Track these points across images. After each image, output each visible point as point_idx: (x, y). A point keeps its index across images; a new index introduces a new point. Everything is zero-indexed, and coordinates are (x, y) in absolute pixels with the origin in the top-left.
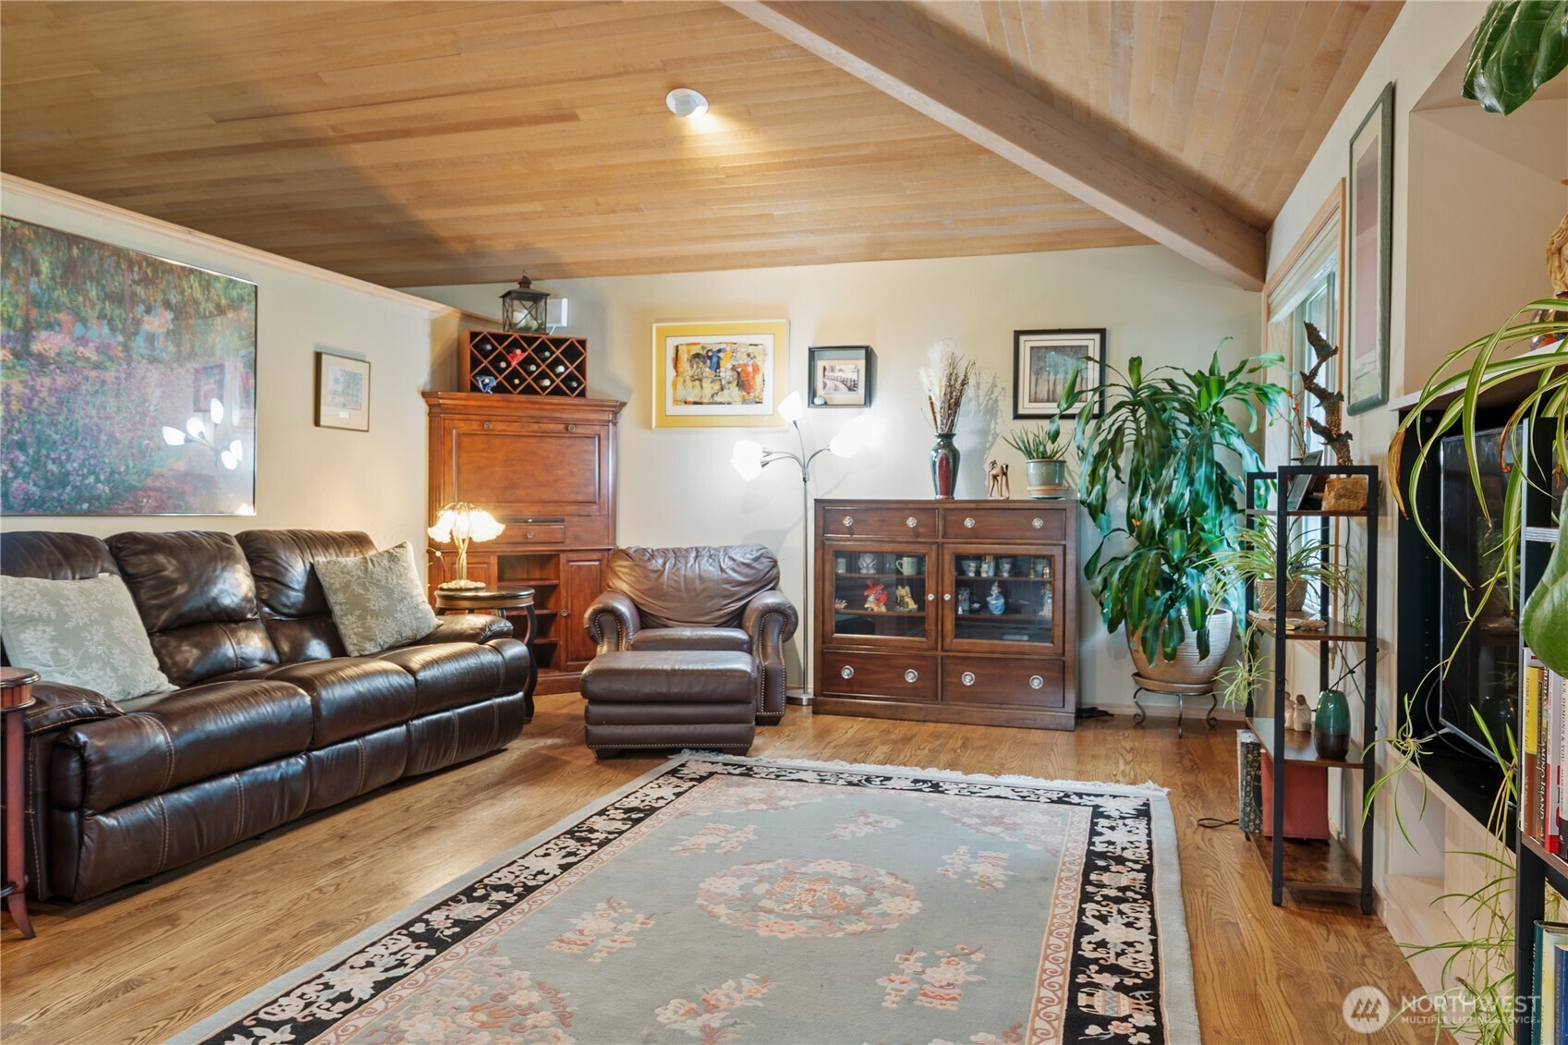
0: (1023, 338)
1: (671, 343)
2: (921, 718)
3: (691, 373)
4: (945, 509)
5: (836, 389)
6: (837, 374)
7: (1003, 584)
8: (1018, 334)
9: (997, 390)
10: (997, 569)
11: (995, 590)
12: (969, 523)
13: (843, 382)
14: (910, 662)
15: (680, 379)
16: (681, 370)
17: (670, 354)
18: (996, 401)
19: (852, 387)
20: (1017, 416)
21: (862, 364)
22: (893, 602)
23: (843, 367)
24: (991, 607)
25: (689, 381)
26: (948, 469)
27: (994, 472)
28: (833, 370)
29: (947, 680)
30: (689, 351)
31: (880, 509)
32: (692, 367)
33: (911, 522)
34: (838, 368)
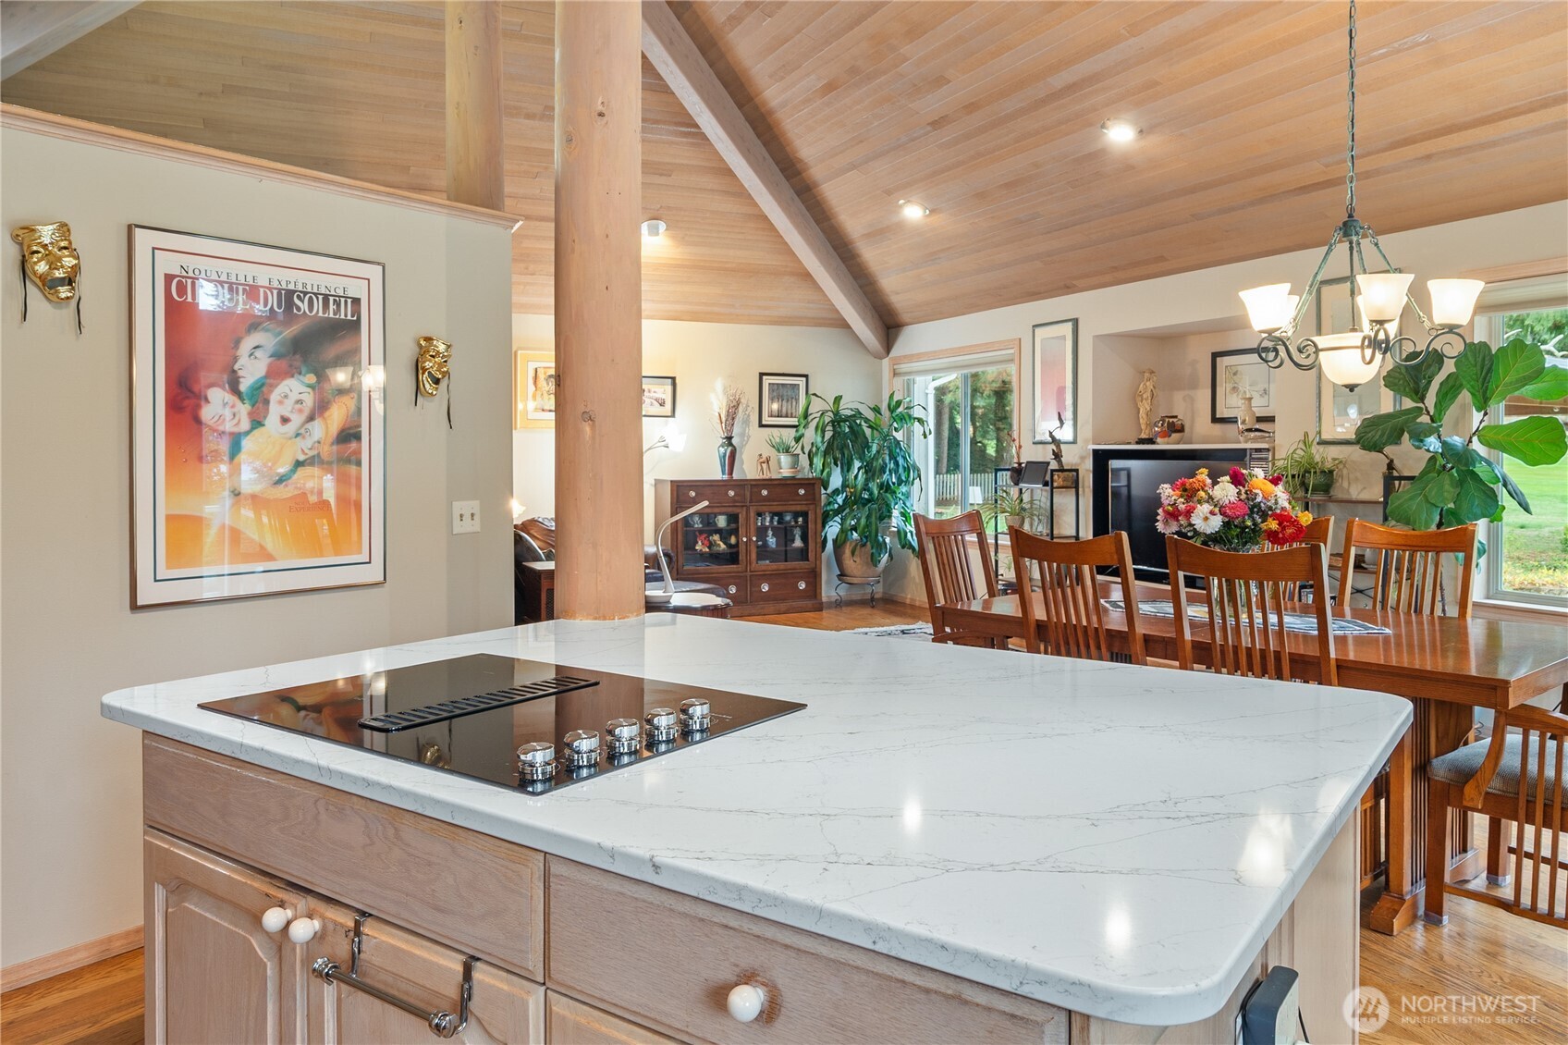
0: (764, 377)
1: (532, 366)
2: (739, 614)
3: (547, 389)
4: (751, 485)
5: (652, 404)
6: (652, 394)
7: (774, 529)
8: (762, 375)
9: (749, 409)
10: (771, 521)
11: (770, 533)
12: (765, 493)
13: (656, 400)
14: (733, 581)
15: (539, 393)
16: (539, 386)
17: (531, 374)
18: (749, 416)
19: (662, 404)
20: (761, 426)
21: (669, 388)
22: (711, 545)
23: (656, 390)
24: (770, 544)
25: (545, 394)
26: (731, 460)
27: (761, 460)
28: (649, 391)
29: (753, 589)
30: (545, 373)
31: (712, 486)
32: (548, 384)
33: (731, 493)
34: (653, 390)
